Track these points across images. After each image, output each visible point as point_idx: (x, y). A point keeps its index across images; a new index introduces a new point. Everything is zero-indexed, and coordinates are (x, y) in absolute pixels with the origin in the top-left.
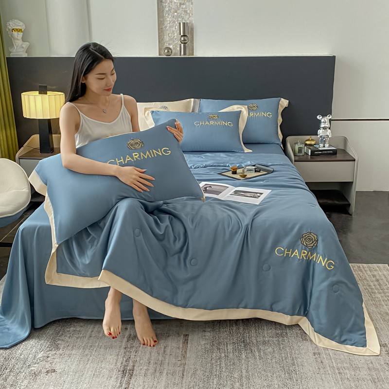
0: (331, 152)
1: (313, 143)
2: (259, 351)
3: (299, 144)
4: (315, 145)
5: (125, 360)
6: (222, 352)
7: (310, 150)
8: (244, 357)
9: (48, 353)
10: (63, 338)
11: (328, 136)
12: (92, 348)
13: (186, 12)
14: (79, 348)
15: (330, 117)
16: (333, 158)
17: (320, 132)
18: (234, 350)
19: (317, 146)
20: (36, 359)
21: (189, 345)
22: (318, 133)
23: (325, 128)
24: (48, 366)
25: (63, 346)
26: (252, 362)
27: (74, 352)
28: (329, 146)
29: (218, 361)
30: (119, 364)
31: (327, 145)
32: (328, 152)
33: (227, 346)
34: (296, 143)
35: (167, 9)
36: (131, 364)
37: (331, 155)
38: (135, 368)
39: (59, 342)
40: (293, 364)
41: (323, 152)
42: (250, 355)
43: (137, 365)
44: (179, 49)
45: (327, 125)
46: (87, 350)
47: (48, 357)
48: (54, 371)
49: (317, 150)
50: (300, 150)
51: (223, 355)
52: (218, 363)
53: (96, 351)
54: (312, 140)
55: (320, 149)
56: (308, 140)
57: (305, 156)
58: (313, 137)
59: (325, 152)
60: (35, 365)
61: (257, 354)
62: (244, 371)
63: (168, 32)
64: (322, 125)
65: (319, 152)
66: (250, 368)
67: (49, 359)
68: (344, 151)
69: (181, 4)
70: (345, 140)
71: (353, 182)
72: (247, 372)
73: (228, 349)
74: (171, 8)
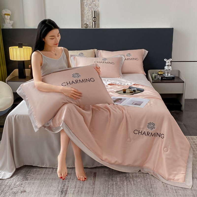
0: (172, 78)
1: (162, 73)
2: (134, 181)
3: (155, 74)
4: (163, 74)
5: (63, 185)
6: (114, 182)
7: (160, 77)
8: (125, 184)
9: (22, 182)
10: (29, 174)
11: (170, 69)
12: (45, 180)
13: (95, 5)
14: (38, 179)
15: (171, 60)
16: (173, 81)
17: (166, 68)
18: (120, 180)
19: (164, 75)
20: (16, 185)
21: (96, 178)
22: (165, 68)
23: (168, 65)
24: (22, 189)
25: (30, 178)
26: (130, 186)
27: (36, 182)
28: (170, 75)
29: (112, 186)
30: (59, 188)
31: (169, 75)
32: (170, 78)
33: (117, 178)
34: (153, 73)
35: (86, 4)
36: (66, 187)
37: (172, 80)
38: (68, 190)
39: (28, 176)
40: (152, 187)
41: (167, 78)
42: (129, 183)
43: (69, 188)
44: (92, 24)
45: (169, 64)
46: (43, 181)
47: (22, 184)
48: (25, 191)
49: (164, 77)
50: (155, 77)
51: (114, 183)
52: (112, 187)
53: (47, 181)
54: (162, 72)
55: (166, 76)
56: (160, 72)
57: (158, 80)
58: (162, 70)
59: (169, 78)
60: (15, 189)
61: (133, 183)
62: (125, 191)
63: (86, 16)
64: (167, 64)
65: (165, 78)
66: (128, 190)
67: (22, 185)
68: (178, 78)
69: (93, 1)
70: (179, 72)
71: (183, 94)
72: (127, 191)
73: (117, 180)
74: (88, 3)
